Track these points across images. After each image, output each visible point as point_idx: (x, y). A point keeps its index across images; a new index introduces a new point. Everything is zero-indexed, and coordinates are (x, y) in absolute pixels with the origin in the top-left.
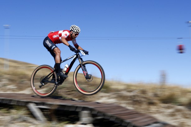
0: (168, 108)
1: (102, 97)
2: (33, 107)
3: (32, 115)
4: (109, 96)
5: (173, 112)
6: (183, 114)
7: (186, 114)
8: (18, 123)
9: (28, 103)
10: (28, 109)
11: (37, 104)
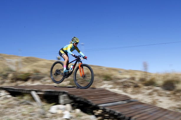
0: (148, 89)
1: (104, 84)
2: (34, 94)
3: (33, 99)
4: (109, 83)
5: (151, 92)
6: (158, 93)
7: (161, 93)
8: (22, 105)
9: (31, 91)
10: (31, 95)
11: (36, 91)
